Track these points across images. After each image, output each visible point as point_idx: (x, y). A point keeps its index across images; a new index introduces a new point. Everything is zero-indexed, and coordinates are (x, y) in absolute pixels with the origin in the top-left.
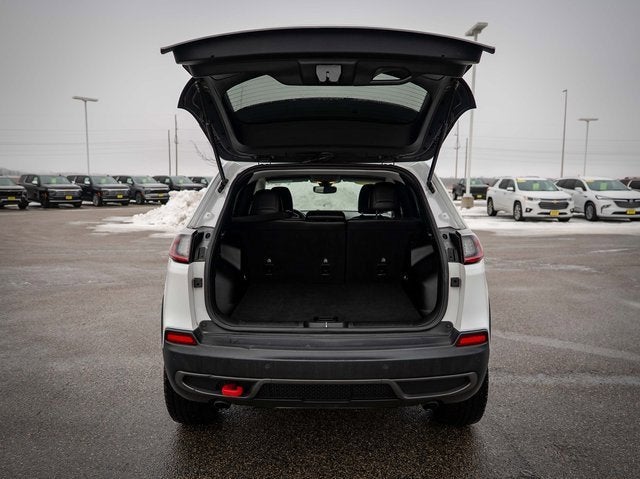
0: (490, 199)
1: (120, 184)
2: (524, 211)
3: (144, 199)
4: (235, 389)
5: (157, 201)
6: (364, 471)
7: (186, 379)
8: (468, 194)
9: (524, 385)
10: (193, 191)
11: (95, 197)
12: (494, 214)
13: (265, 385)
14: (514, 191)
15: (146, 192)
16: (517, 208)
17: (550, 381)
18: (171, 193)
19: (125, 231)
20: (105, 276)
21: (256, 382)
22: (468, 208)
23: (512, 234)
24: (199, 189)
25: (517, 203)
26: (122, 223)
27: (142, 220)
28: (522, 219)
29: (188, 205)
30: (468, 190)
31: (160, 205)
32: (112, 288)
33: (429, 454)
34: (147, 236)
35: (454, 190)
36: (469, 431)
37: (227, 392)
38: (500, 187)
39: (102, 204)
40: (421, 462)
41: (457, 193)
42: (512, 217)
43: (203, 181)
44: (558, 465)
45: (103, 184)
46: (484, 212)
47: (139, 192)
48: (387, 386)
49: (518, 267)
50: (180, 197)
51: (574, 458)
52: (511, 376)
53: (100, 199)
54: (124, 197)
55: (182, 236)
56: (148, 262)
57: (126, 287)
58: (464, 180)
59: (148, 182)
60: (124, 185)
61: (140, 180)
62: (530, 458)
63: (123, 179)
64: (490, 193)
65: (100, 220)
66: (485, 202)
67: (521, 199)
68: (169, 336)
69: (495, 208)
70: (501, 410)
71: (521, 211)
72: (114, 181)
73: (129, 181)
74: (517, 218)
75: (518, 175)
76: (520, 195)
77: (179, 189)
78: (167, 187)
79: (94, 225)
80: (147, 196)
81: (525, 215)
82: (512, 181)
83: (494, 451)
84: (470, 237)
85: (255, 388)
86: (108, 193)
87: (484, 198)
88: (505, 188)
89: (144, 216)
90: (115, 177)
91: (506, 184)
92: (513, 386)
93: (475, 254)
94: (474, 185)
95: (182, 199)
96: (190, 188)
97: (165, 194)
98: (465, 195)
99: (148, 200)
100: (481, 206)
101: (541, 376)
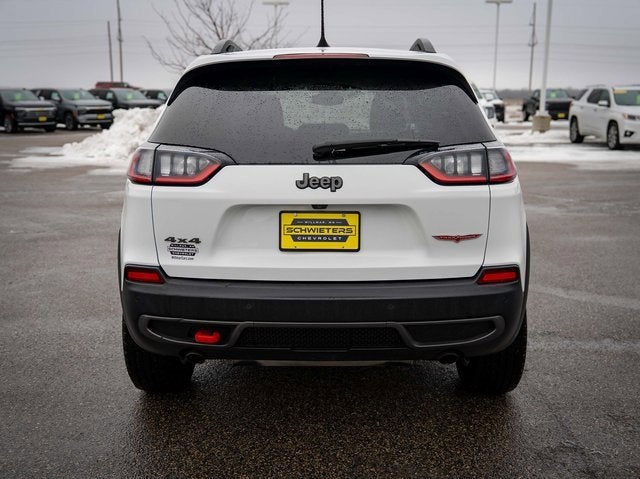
0: (574, 119)
1: (42, 101)
2: (622, 134)
3: (76, 122)
4: (211, 335)
5: (95, 125)
6: (369, 441)
7: (151, 324)
8: (542, 112)
9: (583, 351)
10: (147, 110)
11: (7, 120)
12: (578, 139)
13: (247, 330)
14: (609, 106)
15: (80, 112)
16: (613, 131)
17: (618, 347)
18: (116, 112)
19: (53, 167)
20: (32, 224)
21: (235, 326)
22: (542, 131)
23: (601, 168)
24: (155, 107)
25: (613, 124)
26: (47, 155)
27: (77, 152)
28: (620, 147)
29: (142, 129)
30: (542, 105)
31: (100, 131)
32: (42, 239)
33: (450, 423)
34: (85, 172)
35: (525, 107)
36: (504, 401)
37: (201, 339)
38: (590, 100)
39: (17, 130)
40: (440, 432)
41: (530, 111)
42: (605, 145)
43: (161, 96)
44: (610, 436)
45: (19, 101)
46: (564, 137)
47: (69, 112)
48: (394, 330)
49: (601, 211)
50: (130, 118)
51: (630, 428)
52: (567, 342)
53: (15, 123)
54: (48, 120)
55: (143, 151)
56: (89, 206)
57: (62, 238)
58: (538, 91)
59: (81, 98)
60: (48, 103)
61: (70, 94)
62: (574, 428)
63: (46, 94)
64: (573, 110)
65: (17, 152)
66: (567, 123)
67: (618, 117)
68: (130, 274)
69: (581, 132)
70: (548, 378)
71: (618, 136)
72: (33, 96)
73: (55, 97)
74: (612, 145)
75: (615, 83)
76: (618, 112)
77: (127, 107)
78: (107, 105)
79: (10, 159)
80: (82, 118)
81: (623, 140)
82: (606, 91)
83: (532, 422)
84: (499, 151)
85: (235, 334)
86: (26, 114)
87: (566, 118)
88: (596, 102)
89: (80, 144)
90: (34, 91)
91: (598, 96)
92: (569, 353)
93: (506, 172)
94: (554, 98)
95: (132, 121)
96: (142, 106)
97: (108, 115)
98: (538, 113)
99: (82, 124)
100: (560, 129)
101: (607, 341)
